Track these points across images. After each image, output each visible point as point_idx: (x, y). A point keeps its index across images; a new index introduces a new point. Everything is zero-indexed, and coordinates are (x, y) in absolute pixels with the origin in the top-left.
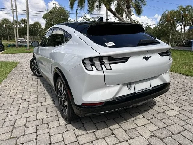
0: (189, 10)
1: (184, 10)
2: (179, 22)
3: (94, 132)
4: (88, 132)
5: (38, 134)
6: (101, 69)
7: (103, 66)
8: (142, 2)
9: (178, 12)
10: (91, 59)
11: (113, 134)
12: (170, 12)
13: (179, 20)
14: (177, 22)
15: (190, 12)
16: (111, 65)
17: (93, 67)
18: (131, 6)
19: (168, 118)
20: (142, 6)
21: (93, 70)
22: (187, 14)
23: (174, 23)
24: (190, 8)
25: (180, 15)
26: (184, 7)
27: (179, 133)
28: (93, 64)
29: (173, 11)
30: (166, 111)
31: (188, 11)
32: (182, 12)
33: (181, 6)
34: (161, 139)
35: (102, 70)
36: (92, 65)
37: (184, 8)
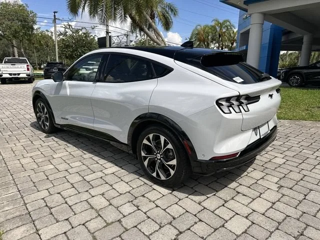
0: (227, 26)
1: (221, 25)
2: (214, 42)
3: (215, 195)
4: (208, 196)
6: (239, 111)
7: (241, 107)
8: (172, 10)
9: (213, 28)
10: (228, 99)
12: (202, 27)
13: (215, 40)
14: (212, 42)
15: (227, 28)
16: (248, 105)
17: (231, 108)
20: (172, 16)
21: (231, 113)
22: (225, 32)
23: (208, 44)
24: (228, 23)
25: (216, 33)
26: (221, 21)
28: (231, 106)
29: (207, 26)
31: (226, 28)
32: (218, 29)
33: (214, 20)
35: (241, 112)
37: (220, 23)
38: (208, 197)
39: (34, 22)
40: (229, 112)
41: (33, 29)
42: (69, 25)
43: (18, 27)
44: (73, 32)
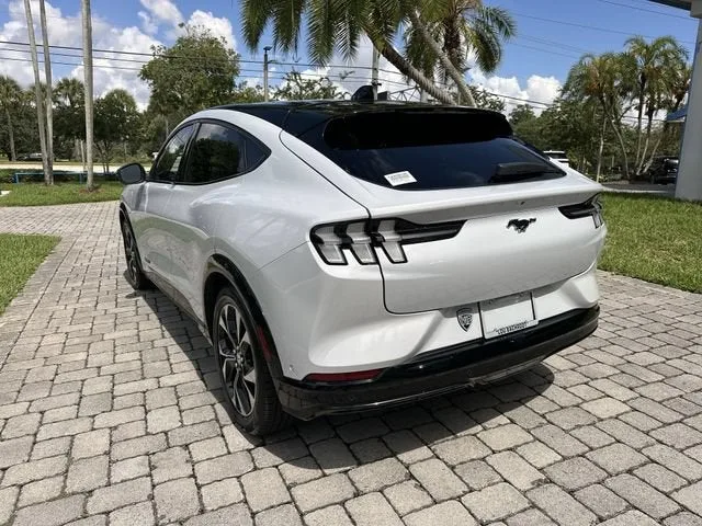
0: (665, 54)
1: (649, 53)
2: (630, 94)
3: (346, 472)
4: (327, 471)
5: (156, 481)
6: (372, 260)
7: (379, 251)
8: (501, 25)
9: (628, 60)
10: (340, 228)
11: (412, 477)
12: (597, 59)
13: (630, 89)
14: (623, 94)
15: (667, 60)
16: (404, 246)
17: (347, 252)
18: (462, 39)
19: (593, 424)
20: (501, 37)
21: (346, 264)
22: (659, 69)
23: (611, 99)
24: (669, 46)
25: (632, 72)
26: (649, 42)
27: (630, 471)
28: (346, 244)
29: (609, 56)
30: (585, 401)
31: (662, 58)
32: (640, 61)
33: (636, 41)
34: (571, 492)
35: (377, 262)
36: (343, 246)
37: (647, 48)
38: (325, 475)
39: (235, 72)
40: (341, 260)
41: (232, 84)
42: (295, 74)
43: (205, 83)
44: (301, 88)
